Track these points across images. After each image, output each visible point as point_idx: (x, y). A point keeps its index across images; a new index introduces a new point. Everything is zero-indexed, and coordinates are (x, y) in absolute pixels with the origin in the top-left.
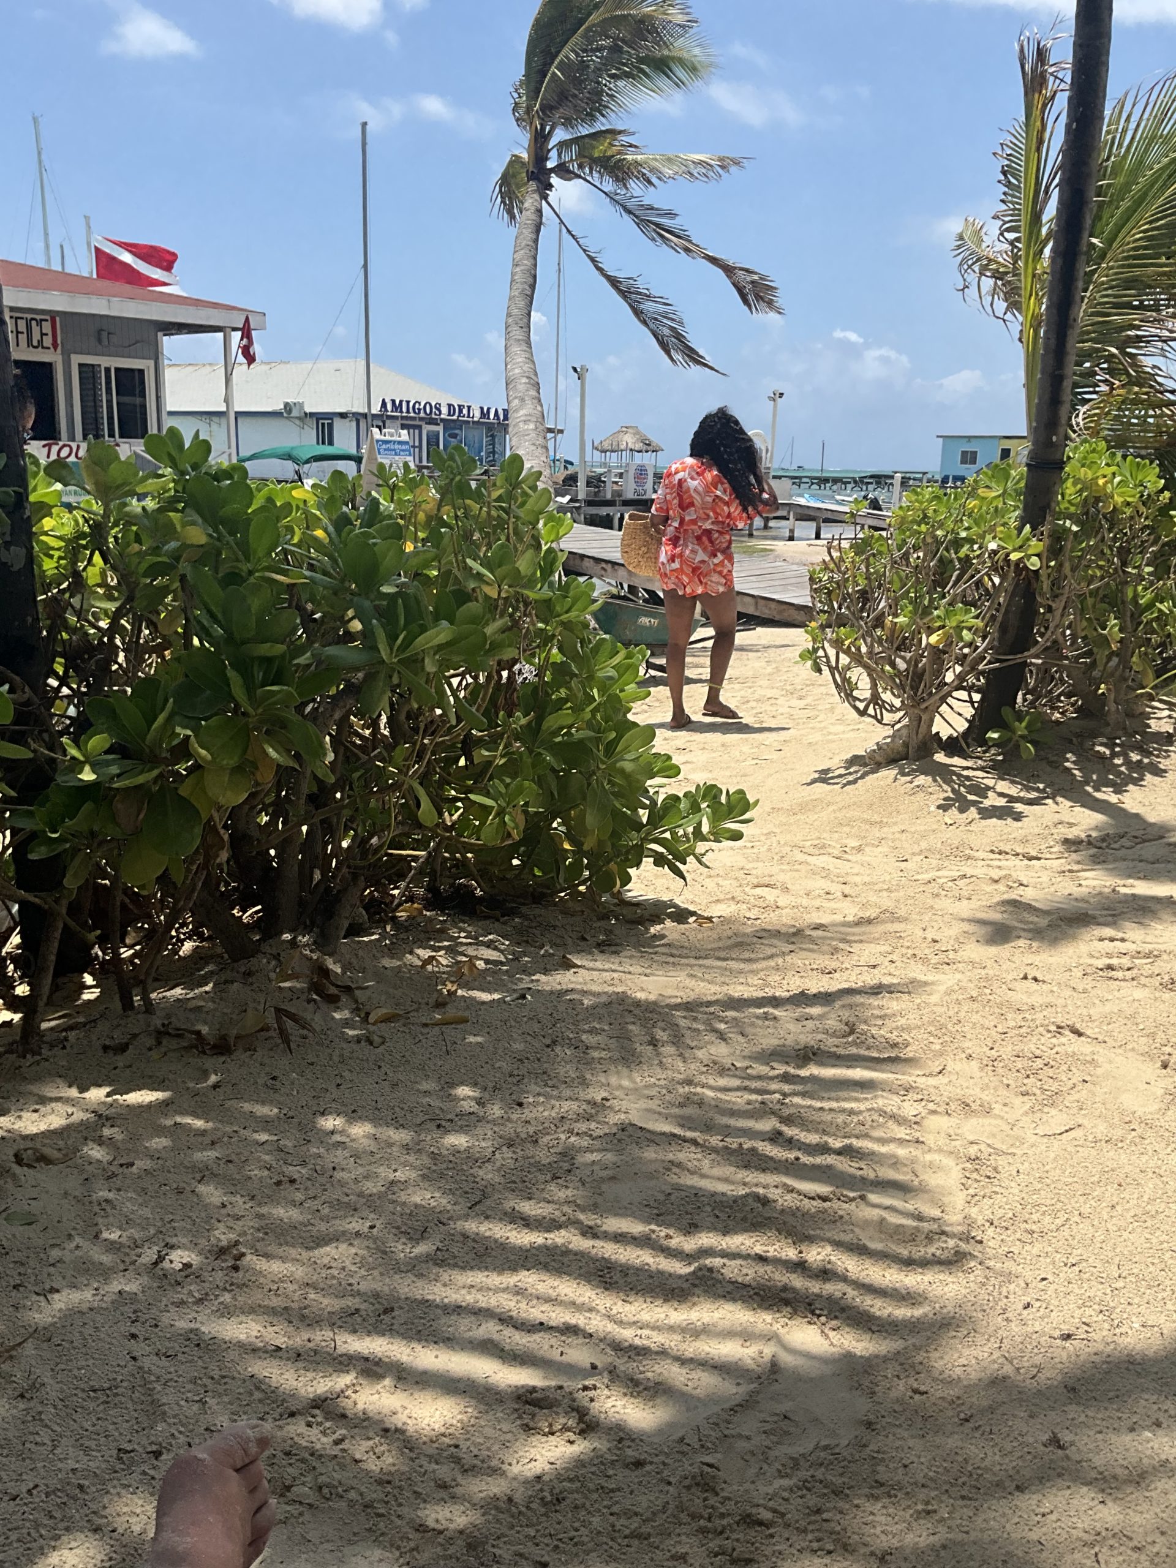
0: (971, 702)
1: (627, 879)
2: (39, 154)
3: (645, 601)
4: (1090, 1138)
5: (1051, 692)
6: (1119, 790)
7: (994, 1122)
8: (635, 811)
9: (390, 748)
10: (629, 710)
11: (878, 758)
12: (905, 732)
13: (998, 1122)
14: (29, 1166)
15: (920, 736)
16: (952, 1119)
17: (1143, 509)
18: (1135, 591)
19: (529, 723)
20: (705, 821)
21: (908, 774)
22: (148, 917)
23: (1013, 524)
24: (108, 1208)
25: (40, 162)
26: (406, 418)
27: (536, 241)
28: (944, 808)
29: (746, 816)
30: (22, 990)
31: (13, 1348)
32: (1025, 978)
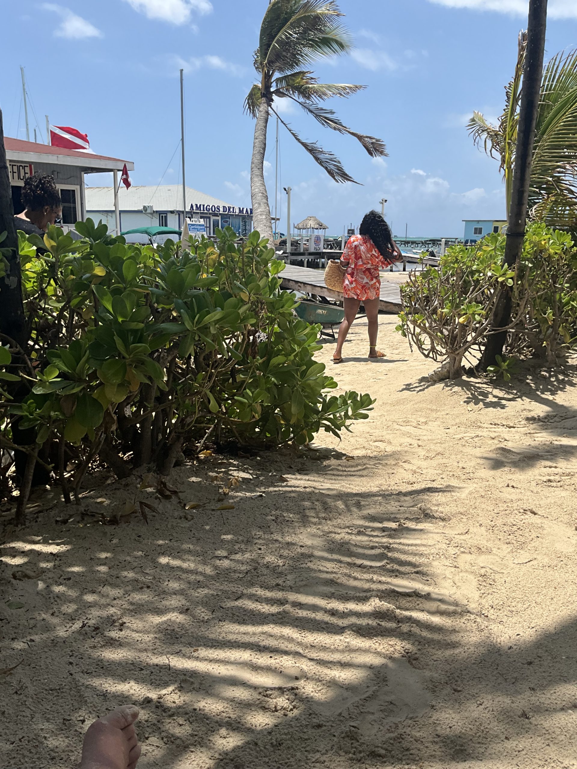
0: (480, 350)
1: (312, 438)
2: (24, 85)
3: (320, 301)
4: (541, 565)
5: (519, 345)
6: (553, 393)
7: (492, 557)
8: (315, 404)
9: (195, 373)
10: (313, 355)
11: (436, 379)
12: (447, 366)
13: (496, 557)
14: (20, 580)
15: (455, 367)
16: (472, 556)
17: (563, 256)
18: (560, 295)
19: (264, 362)
20: (350, 409)
21: (449, 386)
22: (77, 458)
23: (499, 263)
24: (58, 600)
25: (24, 89)
26: (203, 213)
27: (266, 127)
28: (467, 402)
29: (370, 407)
30: (16, 493)
31: (12, 669)
32: (508, 486)
